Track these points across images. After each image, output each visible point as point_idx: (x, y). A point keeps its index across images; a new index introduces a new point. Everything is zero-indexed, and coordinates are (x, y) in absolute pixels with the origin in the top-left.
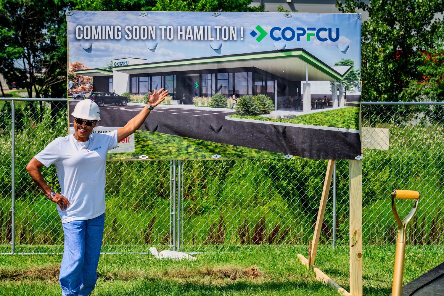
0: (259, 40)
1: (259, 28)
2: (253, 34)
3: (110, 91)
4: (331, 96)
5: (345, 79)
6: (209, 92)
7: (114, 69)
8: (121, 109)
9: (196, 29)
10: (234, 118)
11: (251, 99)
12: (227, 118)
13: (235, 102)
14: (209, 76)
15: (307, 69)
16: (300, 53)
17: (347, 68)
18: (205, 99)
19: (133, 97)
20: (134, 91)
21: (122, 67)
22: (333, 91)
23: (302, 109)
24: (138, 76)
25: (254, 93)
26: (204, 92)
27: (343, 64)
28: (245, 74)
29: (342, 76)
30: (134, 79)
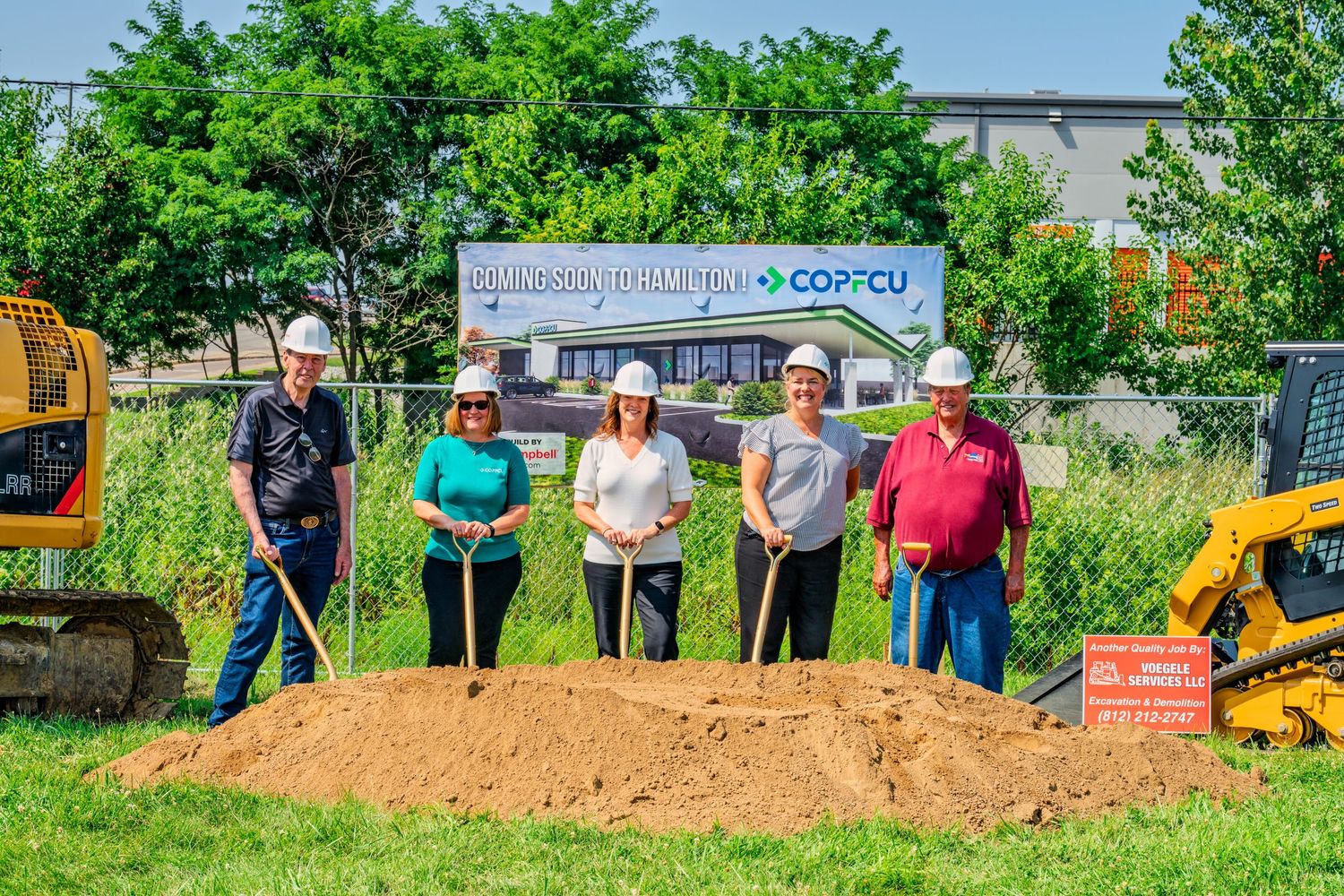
0: (771, 291)
1: (772, 271)
2: (763, 281)
3: (527, 374)
4: (892, 384)
5: (916, 356)
6: (689, 377)
7: (533, 338)
8: (544, 403)
9: (668, 272)
10: (728, 420)
11: (757, 389)
12: (718, 418)
13: (730, 393)
14: (689, 349)
15: (851, 338)
16: (840, 312)
17: (921, 336)
18: (681, 388)
19: (564, 384)
20: (565, 373)
21: (546, 334)
22: (895, 375)
23: (841, 406)
24: (573, 349)
25: (764, 378)
26: (680, 376)
27: (913, 331)
28: (748, 346)
29: (911, 351)
30: (565, 355)
